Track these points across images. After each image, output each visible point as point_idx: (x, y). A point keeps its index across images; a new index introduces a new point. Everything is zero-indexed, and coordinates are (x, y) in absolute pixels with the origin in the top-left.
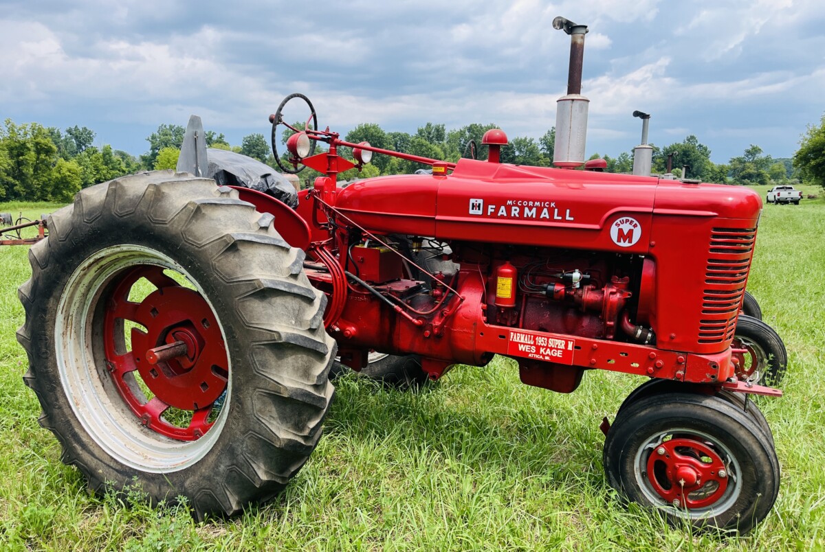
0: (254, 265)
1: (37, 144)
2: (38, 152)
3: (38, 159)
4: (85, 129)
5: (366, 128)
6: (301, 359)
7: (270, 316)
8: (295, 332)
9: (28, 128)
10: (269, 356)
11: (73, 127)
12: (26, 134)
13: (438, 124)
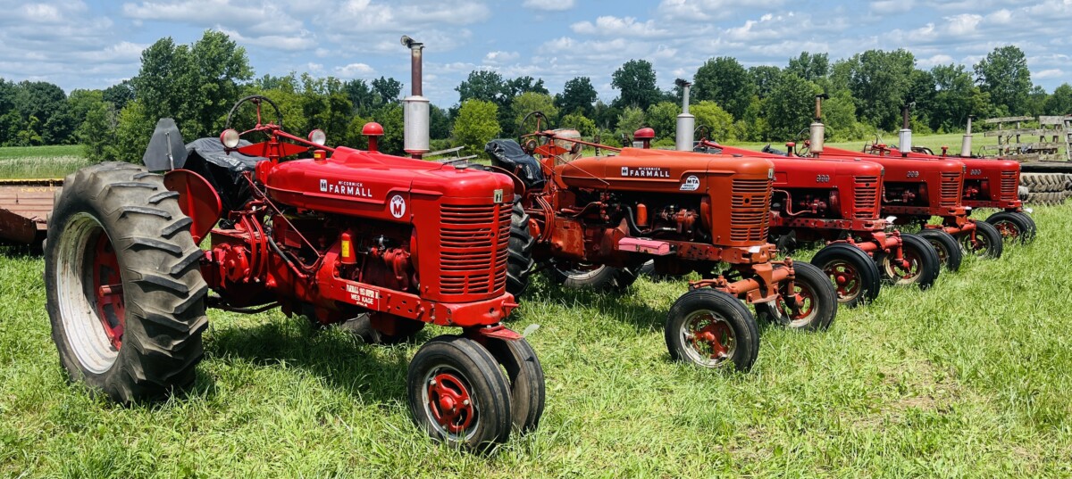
0: (136, 228)
1: (333, 100)
2: (334, 109)
3: (333, 116)
4: (391, 80)
5: (718, 64)
6: (161, 295)
7: (140, 263)
8: (157, 275)
9: (325, 83)
10: (139, 290)
11: (379, 79)
12: (322, 89)
13: (818, 53)
